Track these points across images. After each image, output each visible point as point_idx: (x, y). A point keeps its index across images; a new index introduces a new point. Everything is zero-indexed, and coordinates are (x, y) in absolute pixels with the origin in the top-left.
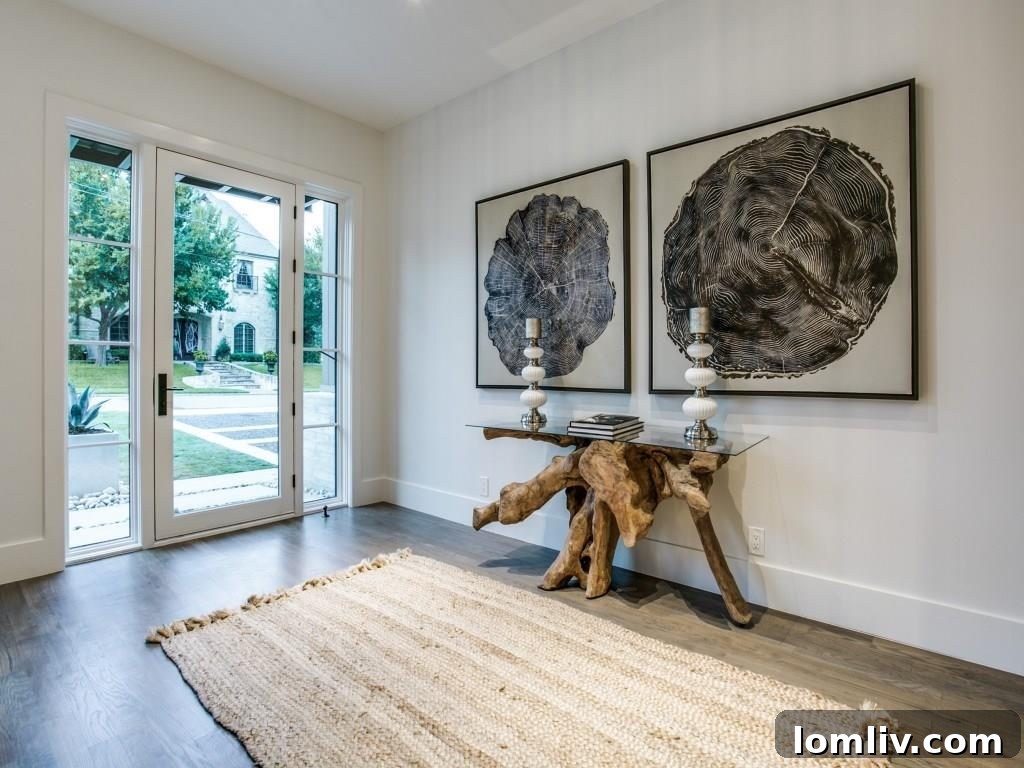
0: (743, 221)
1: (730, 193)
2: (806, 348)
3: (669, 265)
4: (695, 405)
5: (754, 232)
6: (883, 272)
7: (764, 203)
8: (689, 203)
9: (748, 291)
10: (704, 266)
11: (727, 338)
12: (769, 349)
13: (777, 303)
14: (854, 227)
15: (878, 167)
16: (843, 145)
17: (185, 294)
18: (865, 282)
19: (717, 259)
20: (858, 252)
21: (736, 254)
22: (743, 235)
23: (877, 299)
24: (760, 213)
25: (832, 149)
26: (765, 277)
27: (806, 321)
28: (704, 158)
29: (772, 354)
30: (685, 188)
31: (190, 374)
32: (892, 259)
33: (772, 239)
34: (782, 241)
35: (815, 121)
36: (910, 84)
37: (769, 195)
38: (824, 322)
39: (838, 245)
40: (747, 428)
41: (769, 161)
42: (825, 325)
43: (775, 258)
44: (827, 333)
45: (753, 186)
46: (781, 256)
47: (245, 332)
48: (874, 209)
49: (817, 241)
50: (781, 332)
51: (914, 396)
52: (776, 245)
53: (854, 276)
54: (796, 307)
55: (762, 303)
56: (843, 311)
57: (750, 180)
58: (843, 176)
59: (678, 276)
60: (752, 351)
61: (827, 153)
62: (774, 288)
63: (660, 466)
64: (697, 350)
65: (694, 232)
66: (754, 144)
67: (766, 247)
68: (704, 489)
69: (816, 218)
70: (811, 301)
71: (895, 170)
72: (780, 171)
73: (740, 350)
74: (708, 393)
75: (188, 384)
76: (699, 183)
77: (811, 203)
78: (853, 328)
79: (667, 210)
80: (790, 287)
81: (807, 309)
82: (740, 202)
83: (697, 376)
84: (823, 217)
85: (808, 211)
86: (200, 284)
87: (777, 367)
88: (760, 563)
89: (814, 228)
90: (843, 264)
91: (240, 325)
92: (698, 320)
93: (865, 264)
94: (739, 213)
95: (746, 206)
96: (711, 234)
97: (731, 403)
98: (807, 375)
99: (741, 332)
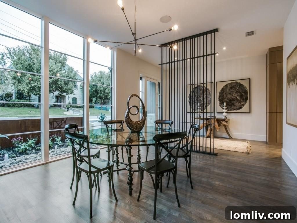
0: (230, 92)
1: (228, 88)
2: (237, 107)
3: (219, 97)
4: (224, 114)
5: (231, 93)
6: (246, 99)
7: (232, 90)
8: (222, 89)
9: (230, 101)
10: (224, 97)
11: (228, 106)
12: (233, 107)
13: (234, 102)
14: (243, 94)
15: (246, 88)
16: (242, 84)
17: (67, 90)
18: (244, 100)
19: (226, 96)
20: (244, 97)
21: (229, 96)
22: (230, 94)
23: (246, 102)
24: (232, 91)
25: (241, 85)
26: (233, 99)
27: (238, 105)
28: (225, 84)
29: (233, 108)
30: (222, 87)
31: (65, 111)
32: (248, 98)
33: (233, 94)
34: (235, 95)
35: (239, 81)
36: (250, 79)
37: (233, 89)
38: (240, 104)
39: (241, 96)
40: (230, 117)
41: (233, 85)
42: (240, 105)
43: (234, 97)
44: (240, 106)
45: (231, 88)
46: (235, 96)
47: (75, 100)
48: (245, 92)
49: (239, 95)
50: (235, 106)
51: (250, 113)
52: (234, 95)
53: (244, 99)
54: (236, 103)
55: (232, 102)
56: (242, 103)
57: (231, 87)
58: (242, 88)
59: (221, 98)
60: (231, 108)
61: (240, 85)
62: (234, 100)
63: (220, 122)
64: (225, 108)
65: (223, 93)
66: (231, 83)
67: (233, 95)
68: (227, 123)
69: (239, 92)
70: (238, 102)
71: (248, 88)
72: (235, 86)
73: (229, 107)
74: (226, 113)
75: (65, 114)
76: (224, 87)
77: (238, 91)
78: (243, 105)
79: (219, 90)
80: (236, 100)
81: (238, 103)
82: (229, 90)
83: (225, 111)
84: (240, 92)
85: (238, 92)
86: (71, 88)
87: (234, 109)
88: (232, 133)
89: (239, 94)
90: (242, 98)
91: (73, 98)
92: (225, 104)
93: (244, 98)
94: (229, 91)
95: (230, 90)
96: (225, 93)
97: (228, 114)
98: (238, 110)
99: (229, 105)
